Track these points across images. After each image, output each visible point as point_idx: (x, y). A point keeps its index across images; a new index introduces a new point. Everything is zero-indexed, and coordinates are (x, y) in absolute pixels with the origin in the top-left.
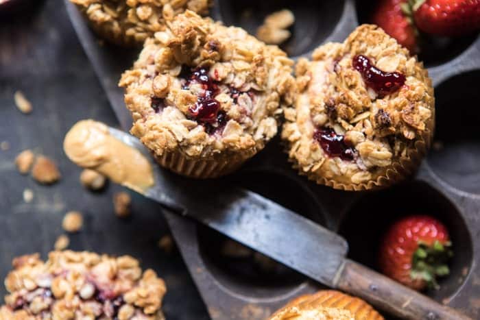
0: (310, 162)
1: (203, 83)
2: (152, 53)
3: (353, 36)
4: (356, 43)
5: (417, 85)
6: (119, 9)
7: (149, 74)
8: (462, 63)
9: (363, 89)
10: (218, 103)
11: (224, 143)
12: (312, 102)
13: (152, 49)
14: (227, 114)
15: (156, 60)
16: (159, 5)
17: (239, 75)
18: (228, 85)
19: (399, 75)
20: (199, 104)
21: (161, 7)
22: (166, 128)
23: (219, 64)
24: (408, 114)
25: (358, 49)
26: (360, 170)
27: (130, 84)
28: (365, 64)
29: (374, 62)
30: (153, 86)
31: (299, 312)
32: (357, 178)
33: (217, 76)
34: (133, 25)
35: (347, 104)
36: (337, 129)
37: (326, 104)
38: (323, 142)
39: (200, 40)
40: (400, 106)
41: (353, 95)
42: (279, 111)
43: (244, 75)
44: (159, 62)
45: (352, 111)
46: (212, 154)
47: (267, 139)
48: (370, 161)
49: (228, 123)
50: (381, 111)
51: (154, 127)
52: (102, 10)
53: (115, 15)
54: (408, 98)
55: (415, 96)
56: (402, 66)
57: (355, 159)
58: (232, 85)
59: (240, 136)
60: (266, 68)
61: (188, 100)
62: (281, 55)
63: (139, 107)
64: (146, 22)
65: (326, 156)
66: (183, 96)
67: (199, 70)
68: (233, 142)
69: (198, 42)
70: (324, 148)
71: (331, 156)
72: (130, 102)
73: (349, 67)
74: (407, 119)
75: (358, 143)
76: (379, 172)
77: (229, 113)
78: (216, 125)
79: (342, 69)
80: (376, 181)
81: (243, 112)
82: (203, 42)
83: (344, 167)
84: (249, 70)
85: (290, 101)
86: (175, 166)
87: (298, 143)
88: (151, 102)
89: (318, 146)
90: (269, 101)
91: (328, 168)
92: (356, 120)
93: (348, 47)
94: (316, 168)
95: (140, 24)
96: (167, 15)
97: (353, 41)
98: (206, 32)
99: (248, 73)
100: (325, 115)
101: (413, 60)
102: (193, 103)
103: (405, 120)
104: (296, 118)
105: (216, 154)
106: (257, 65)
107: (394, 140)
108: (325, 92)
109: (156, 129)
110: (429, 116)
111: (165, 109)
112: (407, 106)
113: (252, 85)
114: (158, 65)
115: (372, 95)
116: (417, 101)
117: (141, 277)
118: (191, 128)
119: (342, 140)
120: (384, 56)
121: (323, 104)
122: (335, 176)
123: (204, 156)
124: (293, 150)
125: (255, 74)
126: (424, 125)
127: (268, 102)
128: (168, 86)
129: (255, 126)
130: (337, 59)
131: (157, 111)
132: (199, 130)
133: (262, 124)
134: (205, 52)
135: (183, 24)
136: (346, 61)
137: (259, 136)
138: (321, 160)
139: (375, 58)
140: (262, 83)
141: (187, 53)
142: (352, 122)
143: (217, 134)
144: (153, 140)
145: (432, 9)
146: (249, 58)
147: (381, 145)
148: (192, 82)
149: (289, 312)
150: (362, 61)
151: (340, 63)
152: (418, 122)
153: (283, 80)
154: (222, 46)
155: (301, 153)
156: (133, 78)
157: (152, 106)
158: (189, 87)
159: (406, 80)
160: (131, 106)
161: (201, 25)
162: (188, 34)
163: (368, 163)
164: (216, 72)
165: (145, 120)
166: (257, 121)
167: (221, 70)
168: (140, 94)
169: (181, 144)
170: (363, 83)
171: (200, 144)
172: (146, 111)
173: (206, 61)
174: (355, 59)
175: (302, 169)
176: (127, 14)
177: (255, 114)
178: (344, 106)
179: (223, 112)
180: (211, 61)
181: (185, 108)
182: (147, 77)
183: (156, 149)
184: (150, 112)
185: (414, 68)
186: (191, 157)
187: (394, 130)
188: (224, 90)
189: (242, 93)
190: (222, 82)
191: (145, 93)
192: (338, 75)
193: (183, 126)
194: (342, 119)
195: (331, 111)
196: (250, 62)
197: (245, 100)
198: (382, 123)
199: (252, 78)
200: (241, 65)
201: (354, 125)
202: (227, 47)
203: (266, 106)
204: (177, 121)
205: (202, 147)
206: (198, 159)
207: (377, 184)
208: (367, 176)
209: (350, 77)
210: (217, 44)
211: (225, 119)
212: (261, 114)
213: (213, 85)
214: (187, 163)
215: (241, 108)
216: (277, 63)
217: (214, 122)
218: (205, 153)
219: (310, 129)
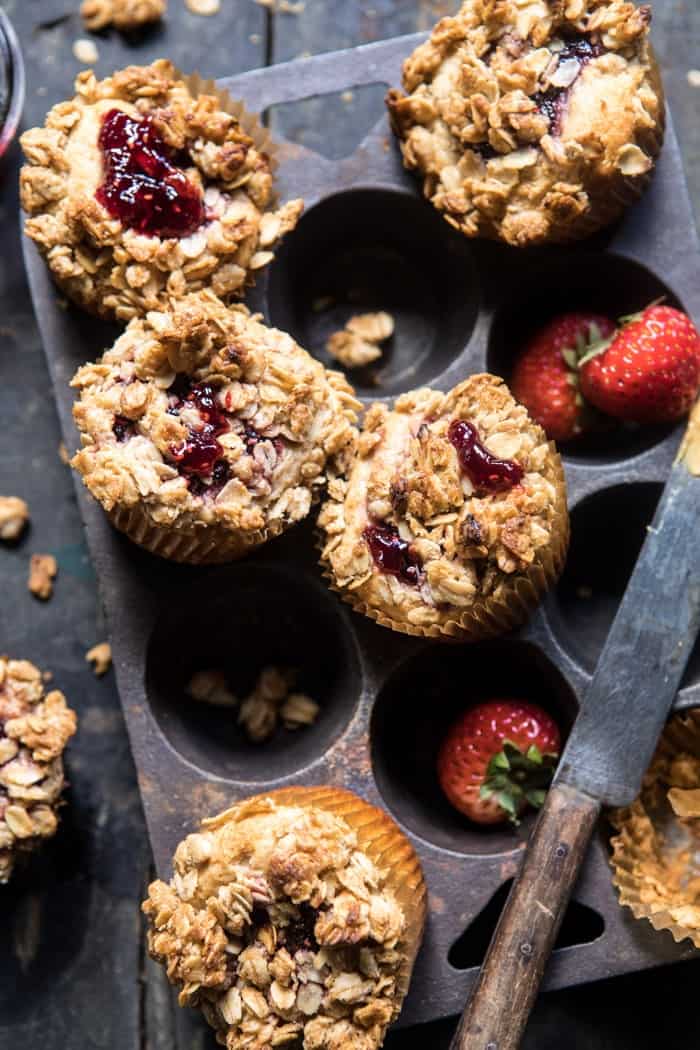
0: (350, 572)
1: (203, 409)
2: (135, 344)
3: (462, 386)
4: (465, 400)
5: (540, 489)
6: (99, 263)
7: (122, 376)
8: (636, 467)
9: (455, 476)
10: (220, 447)
11: (215, 514)
12: (372, 478)
13: (137, 336)
14: (231, 467)
15: (137, 357)
16: (164, 269)
17: (265, 409)
18: (245, 422)
19: (515, 467)
20: (189, 442)
21: (168, 274)
22: (127, 469)
23: (237, 385)
24: (512, 532)
25: (465, 410)
26: (426, 604)
27: (88, 385)
28: (466, 436)
29: (482, 437)
30: (123, 398)
31: (273, 807)
32: (417, 615)
33: (229, 405)
34: (117, 292)
35: (425, 494)
36: (402, 530)
37: (392, 487)
38: (375, 547)
39: (213, 340)
40: (503, 516)
41: (437, 482)
42: (321, 480)
43: (273, 411)
44: (142, 361)
45: (430, 507)
46: (192, 527)
47: (290, 521)
48: (441, 592)
49: (230, 483)
50: (471, 518)
51: (108, 464)
52: (73, 258)
53: (92, 270)
54: (519, 507)
55: (531, 505)
56: (524, 454)
57: (420, 584)
58: (251, 423)
59: (244, 507)
60: (311, 408)
61: (171, 432)
62: (345, 390)
63: (93, 427)
64: (138, 291)
65: (376, 569)
66: (166, 425)
67: (202, 388)
68: (230, 514)
69: (210, 344)
70: (375, 556)
71: (382, 571)
72: (81, 415)
73: (442, 436)
74: (507, 539)
75: (429, 559)
76: (452, 613)
77: (235, 467)
78: (209, 482)
79: (429, 437)
80: (443, 625)
81: (258, 471)
82: (218, 344)
83: (400, 592)
84: (284, 404)
85: (342, 468)
86: (133, 531)
87: (338, 539)
88: (113, 422)
89: (366, 550)
90: (308, 460)
91: (374, 589)
92: (434, 522)
93: (452, 402)
94: (357, 584)
95: (127, 292)
96: (173, 288)
97: (461, 395)
98: (226, 331)
99: (280, 409)
100: (389, 504)
101: (545, 447)
102: (178, 439)
103: (503, 540)
104: (345, 496)
105: (199, 528)
106: (297, 401)
107: (486, 568)
108: (398, 467)
109: (111, 468)
110: (545, 542)
111: (133, 439)
112: (514, 519)
113: (282, 430)
114: (140, 366)
115: (468, 488)
116: (532, 515)
117: (42, 700)
118: (165, 478)
119: (406, 549)
120: (499, 431)
121: (388, 486)
122: (383, 606)
123: (178, 527)
124: (329, 548)
125: (290, 413)
126: (533, 555)
127: (304, 463)
128: (146, 402)
129: (273, 496)
130: (432, 418)
131: (120, 438)
132: (180, 483)
133: (285, 495)
134: (218, 361)
135: (190, 310)
136: (441, 426)
137: (276, 513)
138: (366, 573)
139: (486, 430)
140: (300, 431)
141: (188, 358)
142: (427, 524)
143: (207, 497)
144: (102, 484)
145: (604, 370)
146: (288, 386)
147: (462, 571)
148: (186, 404)
149: (256, 803)
150: (464, 431)
151: (431, 427)
152: (523, 549)
153: (336, 433)
154: (248, 357)
155: (338, 556)
156: (94, 377)
157: (114, 429)
158: (179, 411)
159: (523, 477)
160: (80, 421)
161: (221, 319)
162: (197, 328)
163: (437, 595)
164: (229, 396)
165: (98, 449)
166: (279, 489)
167: (237, 396)
168: (99, 406)
169: (145, 501)
170: (457, 467)
171: (175, 507)
172: (103, 436)
173: (217, 376)
174: (455, 425)
175: (336, 581)
176: (111, 273)
177: (278, 477)
178: (420, 496)
179: (225, 464)
180: (223, 377)
181: (163, 445)
182: (119, 380)
183: (103, 498)
184: (108, 438)
185: (545, 460)
186: (157, 523)
187: (485, 551)
188: (236, 428)
189: (264, 439)
190: (236, 414)
191: (108, 407)
192: (423, 445)
193: (154, 472)
194: (413, 515)
195: (399, 500)
196: (288, 391)
197: (266, 451)
198: (468, 537)
199: (285, 419)
200: (272, 393)
201: (430, 529)
202: (257, 360)
203: (300, 468)
204: (148, 463)
205: (177, 512)
206: (170, 530)
207: (444, 631)
208: (432, 615)
209: (439, 452)
210: (240, 353)
211: (225, 473)
212: (288, 479)
213: (219, 417)
214: (152, 532)
215: (255, 463)
216: (334, 403)
217: (207, 476)
218: (181, 523)
219: (361, 520)
